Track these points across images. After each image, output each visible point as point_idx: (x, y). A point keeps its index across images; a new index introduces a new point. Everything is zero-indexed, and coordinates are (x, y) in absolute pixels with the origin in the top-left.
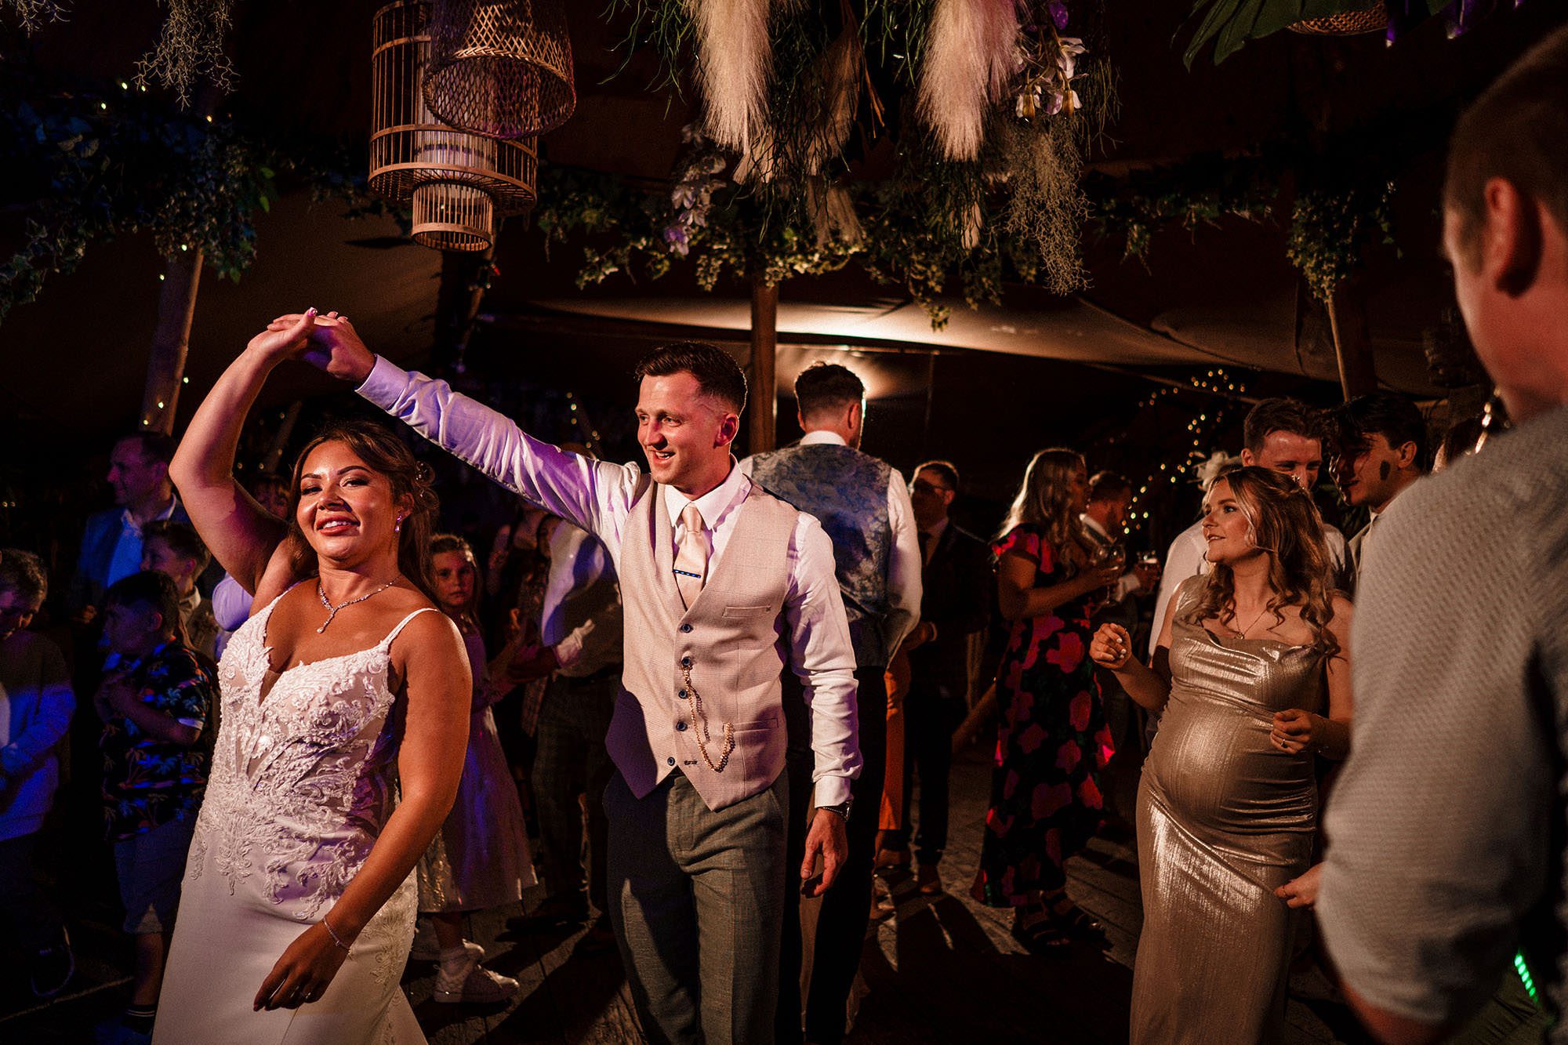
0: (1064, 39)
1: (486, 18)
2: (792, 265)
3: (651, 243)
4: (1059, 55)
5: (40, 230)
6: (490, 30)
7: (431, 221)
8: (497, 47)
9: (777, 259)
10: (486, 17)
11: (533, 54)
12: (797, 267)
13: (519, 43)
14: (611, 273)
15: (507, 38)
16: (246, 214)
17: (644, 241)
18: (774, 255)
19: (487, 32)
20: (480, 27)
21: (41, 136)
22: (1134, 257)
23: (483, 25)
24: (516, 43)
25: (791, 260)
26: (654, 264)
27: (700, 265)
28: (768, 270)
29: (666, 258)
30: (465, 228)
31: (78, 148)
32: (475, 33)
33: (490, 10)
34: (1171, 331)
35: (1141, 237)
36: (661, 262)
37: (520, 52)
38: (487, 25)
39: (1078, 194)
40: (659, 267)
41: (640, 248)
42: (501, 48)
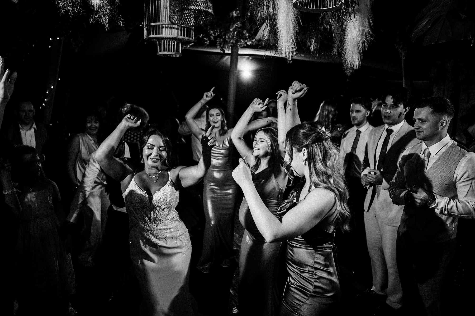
2: (246, 42)
7: (165, 51)
9: (242, 40)
11: (205, 7)
12: (248, 43)
14: (192, 45)
17: (202, 35)
18: (240, 39)
24: (201, 4)
25: (246, 41)
26: (204, 42)
27: (218, 42)
28: (239, 43)
29: (208, 40)
30: (175, 53)
36: (206, 41)
37: (202, 7)
40: (206, 43)
41: (201, 37)
42: (197, 7)
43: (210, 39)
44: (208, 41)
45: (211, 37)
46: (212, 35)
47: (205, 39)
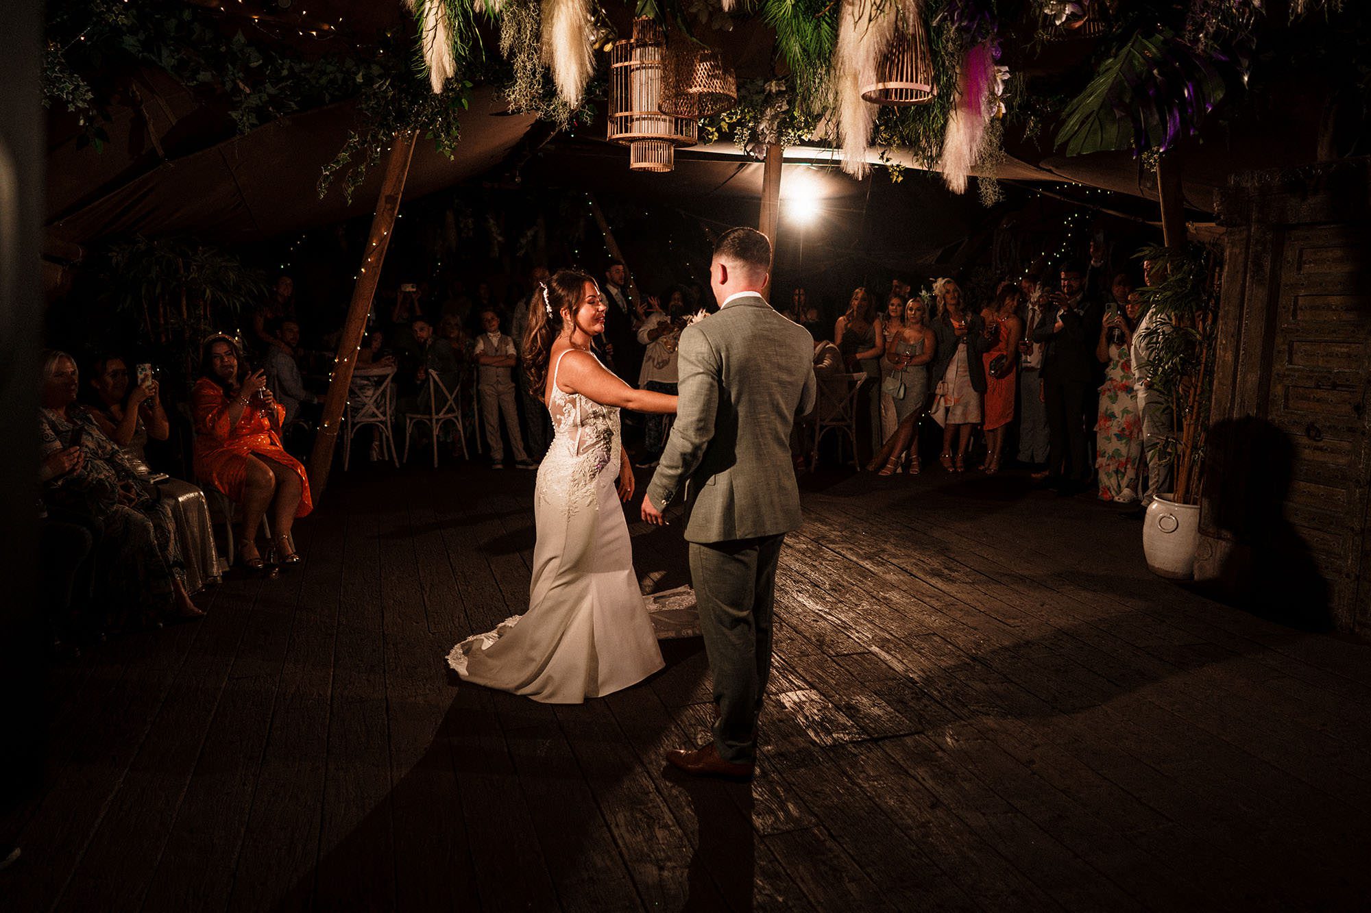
0: (998, 68)
1: (702, 69)
3: (706, 122)
4: (996, 80)
5: (354, 137)
6: (702, 76)
7: (642, 162)
8: (707, 86)
9: (790, 131)
10: (700, 69)
11: (723, 87)
12: (803, 137)
13: (717, 83)
15: (711, 81)
16: (454, 112)
17: (702, 121)
18: (787, 128)
19: (701, 78)
20: (697, 74)
21: (359, 79)
22: (1029, 139)
23: (699, 73)
25: (800, 133)
26: (708, 135)
27: (737, 134)
28: (784, 138)
30: (664, 165)
31: (381, 86)
32: (695, 78)
33: (702, 65)
34: (1053, 169)
35: (1035, 126)
37: (718, 88)
38: (701, 74)
39: (1001, 149)
40: (710, 137)
42: (709, 87)
43: (719, 130)
44: (716, 134)
45: (723, 124)
46: (725, 120)
47: (709, 128)
